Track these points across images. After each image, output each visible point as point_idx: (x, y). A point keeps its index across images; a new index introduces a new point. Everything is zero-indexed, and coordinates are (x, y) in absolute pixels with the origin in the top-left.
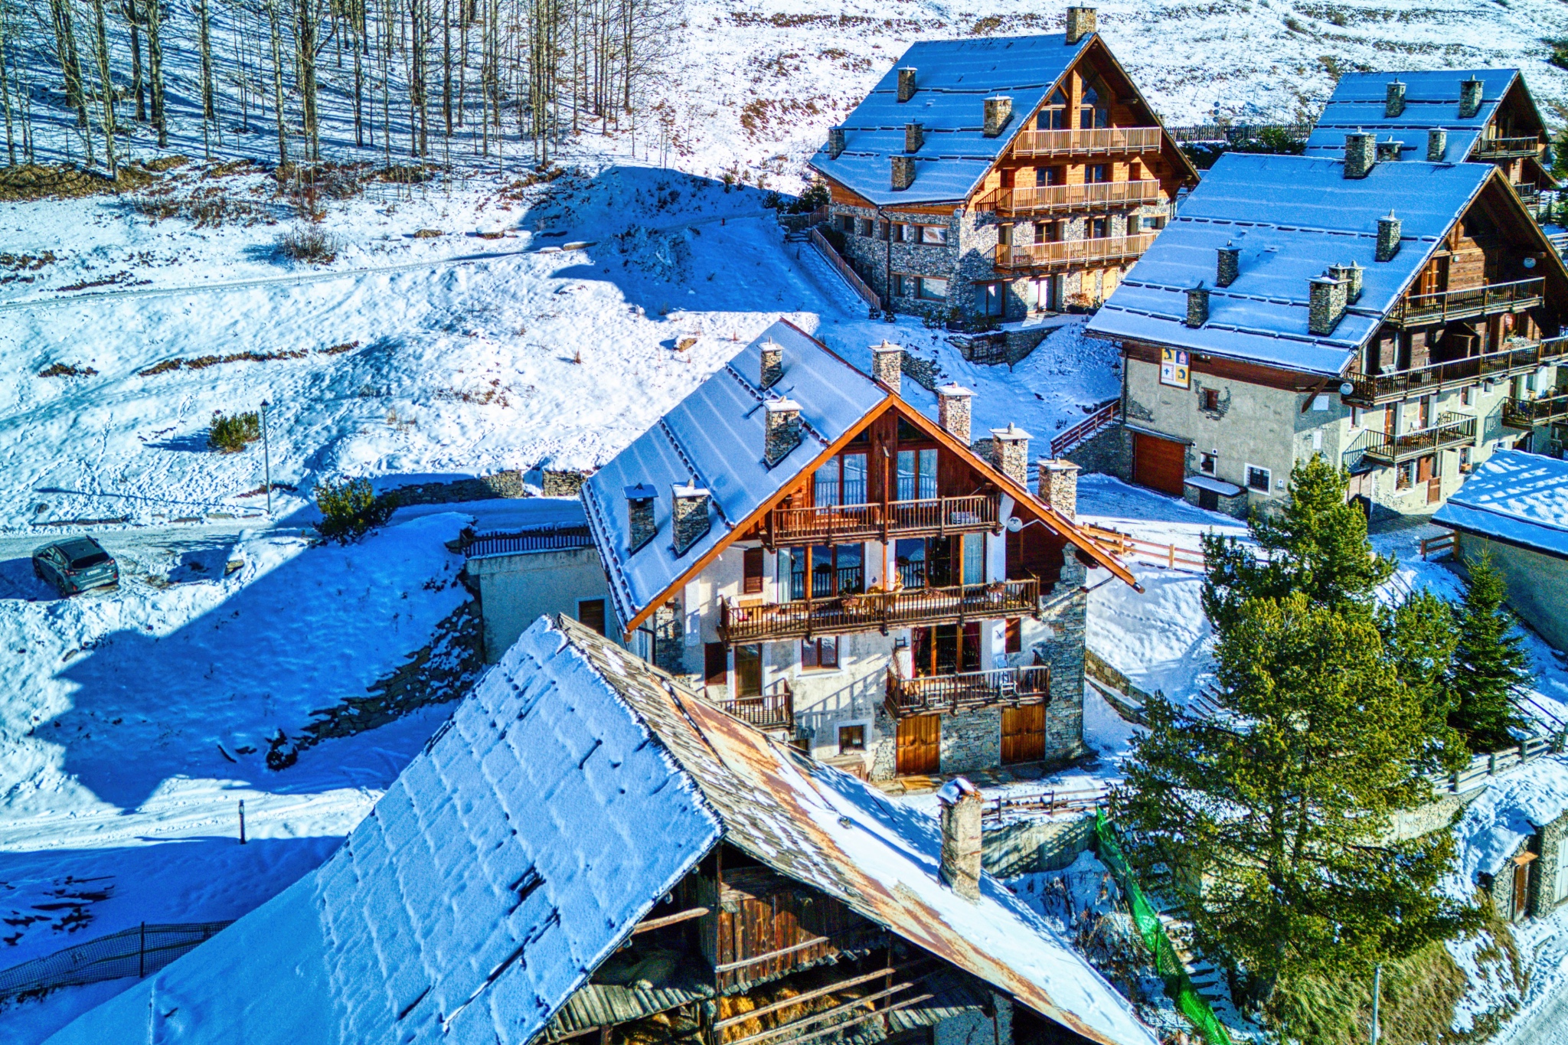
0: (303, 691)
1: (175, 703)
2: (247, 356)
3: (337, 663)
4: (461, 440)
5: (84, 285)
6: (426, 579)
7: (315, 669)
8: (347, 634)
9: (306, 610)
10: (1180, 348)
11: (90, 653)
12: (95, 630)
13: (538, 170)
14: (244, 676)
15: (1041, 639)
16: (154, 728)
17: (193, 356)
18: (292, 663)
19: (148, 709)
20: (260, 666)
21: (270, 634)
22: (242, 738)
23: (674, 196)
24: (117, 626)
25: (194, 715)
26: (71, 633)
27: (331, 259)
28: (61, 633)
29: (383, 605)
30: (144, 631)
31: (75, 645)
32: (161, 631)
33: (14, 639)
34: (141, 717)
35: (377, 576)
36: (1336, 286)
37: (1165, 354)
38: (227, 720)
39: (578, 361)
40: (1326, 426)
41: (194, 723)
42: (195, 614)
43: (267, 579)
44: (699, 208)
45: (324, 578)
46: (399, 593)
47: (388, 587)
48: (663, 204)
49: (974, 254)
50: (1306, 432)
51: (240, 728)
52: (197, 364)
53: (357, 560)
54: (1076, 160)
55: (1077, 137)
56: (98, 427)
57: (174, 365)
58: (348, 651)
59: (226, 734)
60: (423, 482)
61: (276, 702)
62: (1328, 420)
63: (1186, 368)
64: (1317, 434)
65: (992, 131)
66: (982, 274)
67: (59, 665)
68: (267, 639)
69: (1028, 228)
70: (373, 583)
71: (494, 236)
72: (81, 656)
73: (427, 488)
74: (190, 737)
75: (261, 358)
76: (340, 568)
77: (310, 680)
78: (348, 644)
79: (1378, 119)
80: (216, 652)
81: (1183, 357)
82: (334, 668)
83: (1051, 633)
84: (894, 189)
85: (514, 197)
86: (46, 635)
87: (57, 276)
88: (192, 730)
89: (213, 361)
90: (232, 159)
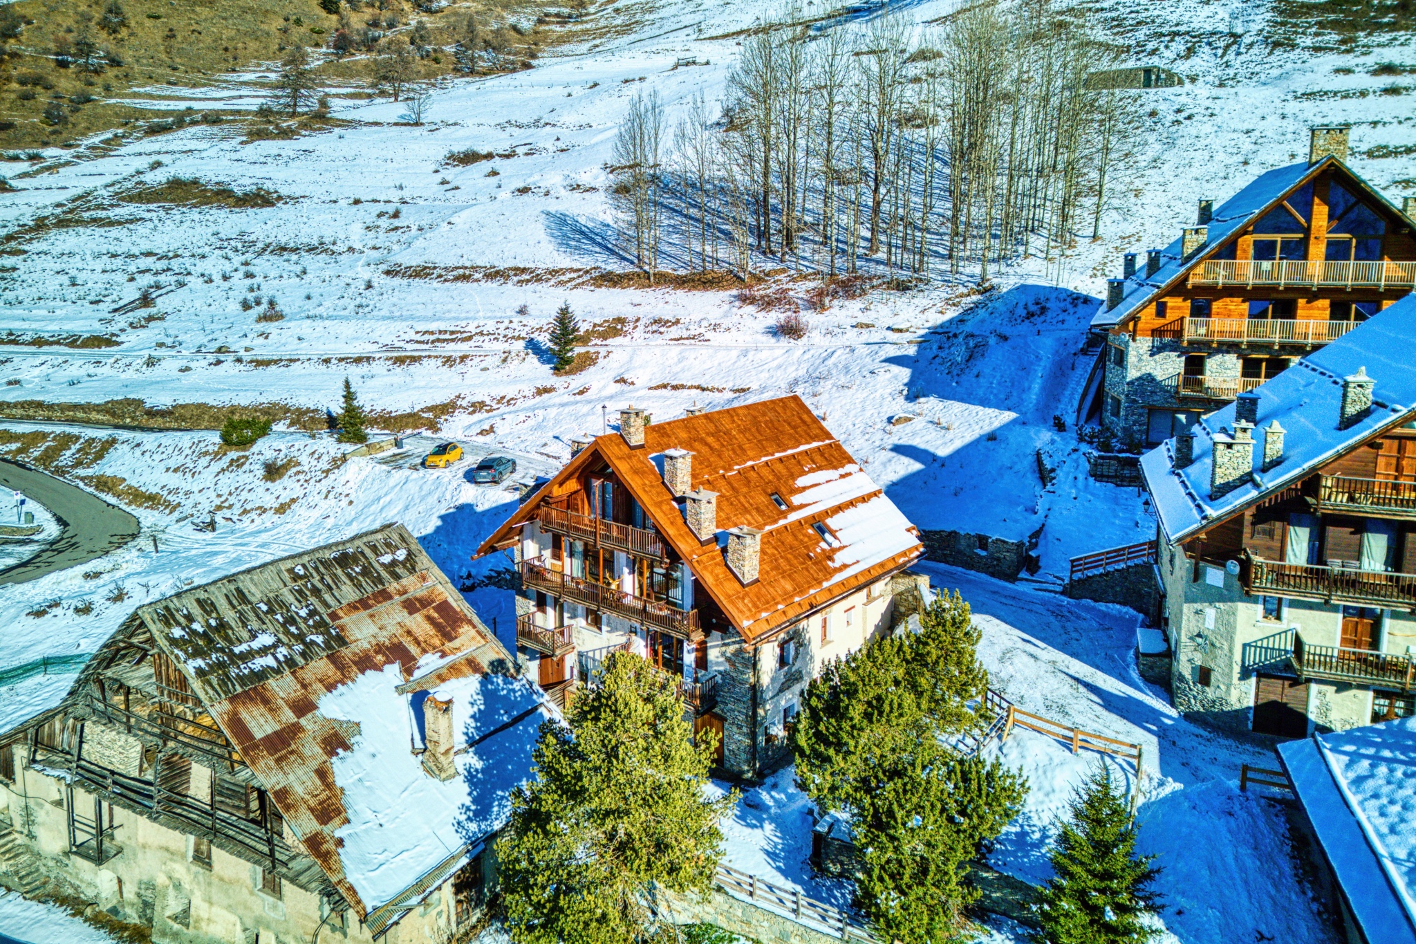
2: (698, 387)
5: (681, 338)
13: (979, 285)
17: (674, 383)
27: (800, 337)
49: (1149, 379)
52: (675, 388)
55: (1316, 269)
57: (665, 386)
65: (1183, 259)
66: (1158, 400)
67: (443, 511)
69: (1233, 363)
71: (900, 331)
75: (703, 390)
85: (954, 305)
87: (674, 332)
89: (683, 387)
90: (810, 271)
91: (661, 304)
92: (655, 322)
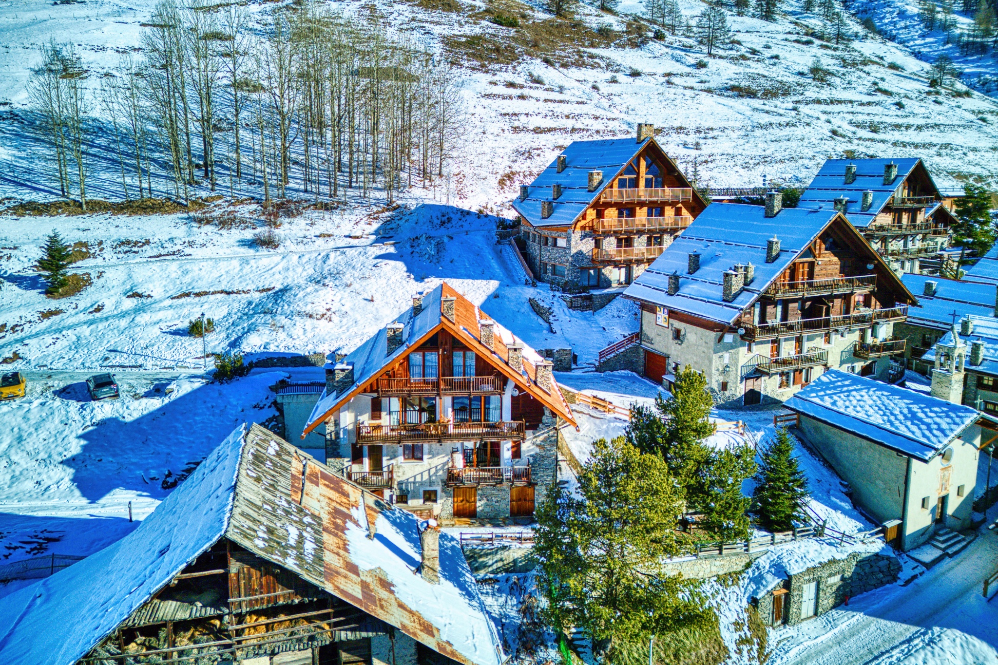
0: (186, 452)
1: (127, 454)
2: (222, 292)
3: (204, 440)
4: (302, 337)
5: (160, 255)
6: (254, 403)
7: (193, 442)
8: (212, 427)
9: (195, 415)
10: (665, 307)
11: (95, 427)
12: (99, 416)
13: (388, 205)
14: (161, 443)
15: (532, 453)
16: (116, 465)
17: (197, 291)
18: (183, 439)
19: (114, 455)
20: (169, 439)
21: (177, 424)
22: (153, 473)
23: (449, 220)
24: (109, 416)
25: (134, 460)
26: (88, 418)
27: (277, 247)
28: (84, 417)
29: (232, 415)
30: (121, 419)
31: (89, 423)
32: (128, 419)
33: (64, 418)
34: (111, 459)
35: (231, 400)
36: (736, 276)
37: (658, 309)
38: (148, 464)
39: (372, 301)
40: (731, 351)
41: (133, 464)
42: (145, 413)
43: (181, 398)
44: (462, 226)
45: (208, 399)
46: (240, 409)
47: (235, 406)
48: (443, 223)
49: (580, 253)
50: (720, 354)
51: (153, 468)
52: (198, 295)
53: (225, 392)
54: (642, 204)
55: (642, 192)
56: (143, 322)
57: (187, 295)
58: (210, 435)
59: (146, 470)
60: (276, 356)
61: (172, 457)
62: (732, 348)
63: (667, 316)
64: (726, 355)
65: (592, 189)
66: (584, 264)
67: (80, 432)
68: (175, 427)
69: (613, 240)
70: (229, 403)
71: (357, 237)
72: (91, 428)
73: (278, 359)
74: (130, 470)
75: (228, 293)
76: (217, 395)
77: (190, 447)
78: (211, 432)
79: (841, 186)
80: (149, 431)
81: (666, 311)
82: (202, 443)
83: (537, 450)
84: (543, 218)
85: (375, 218)
86: (77, 417)
87: (149, 251)
88: (132, 467)
89: (206, 293)
90: (244, 197)
91: (113, 229)
92: (123, 243)
